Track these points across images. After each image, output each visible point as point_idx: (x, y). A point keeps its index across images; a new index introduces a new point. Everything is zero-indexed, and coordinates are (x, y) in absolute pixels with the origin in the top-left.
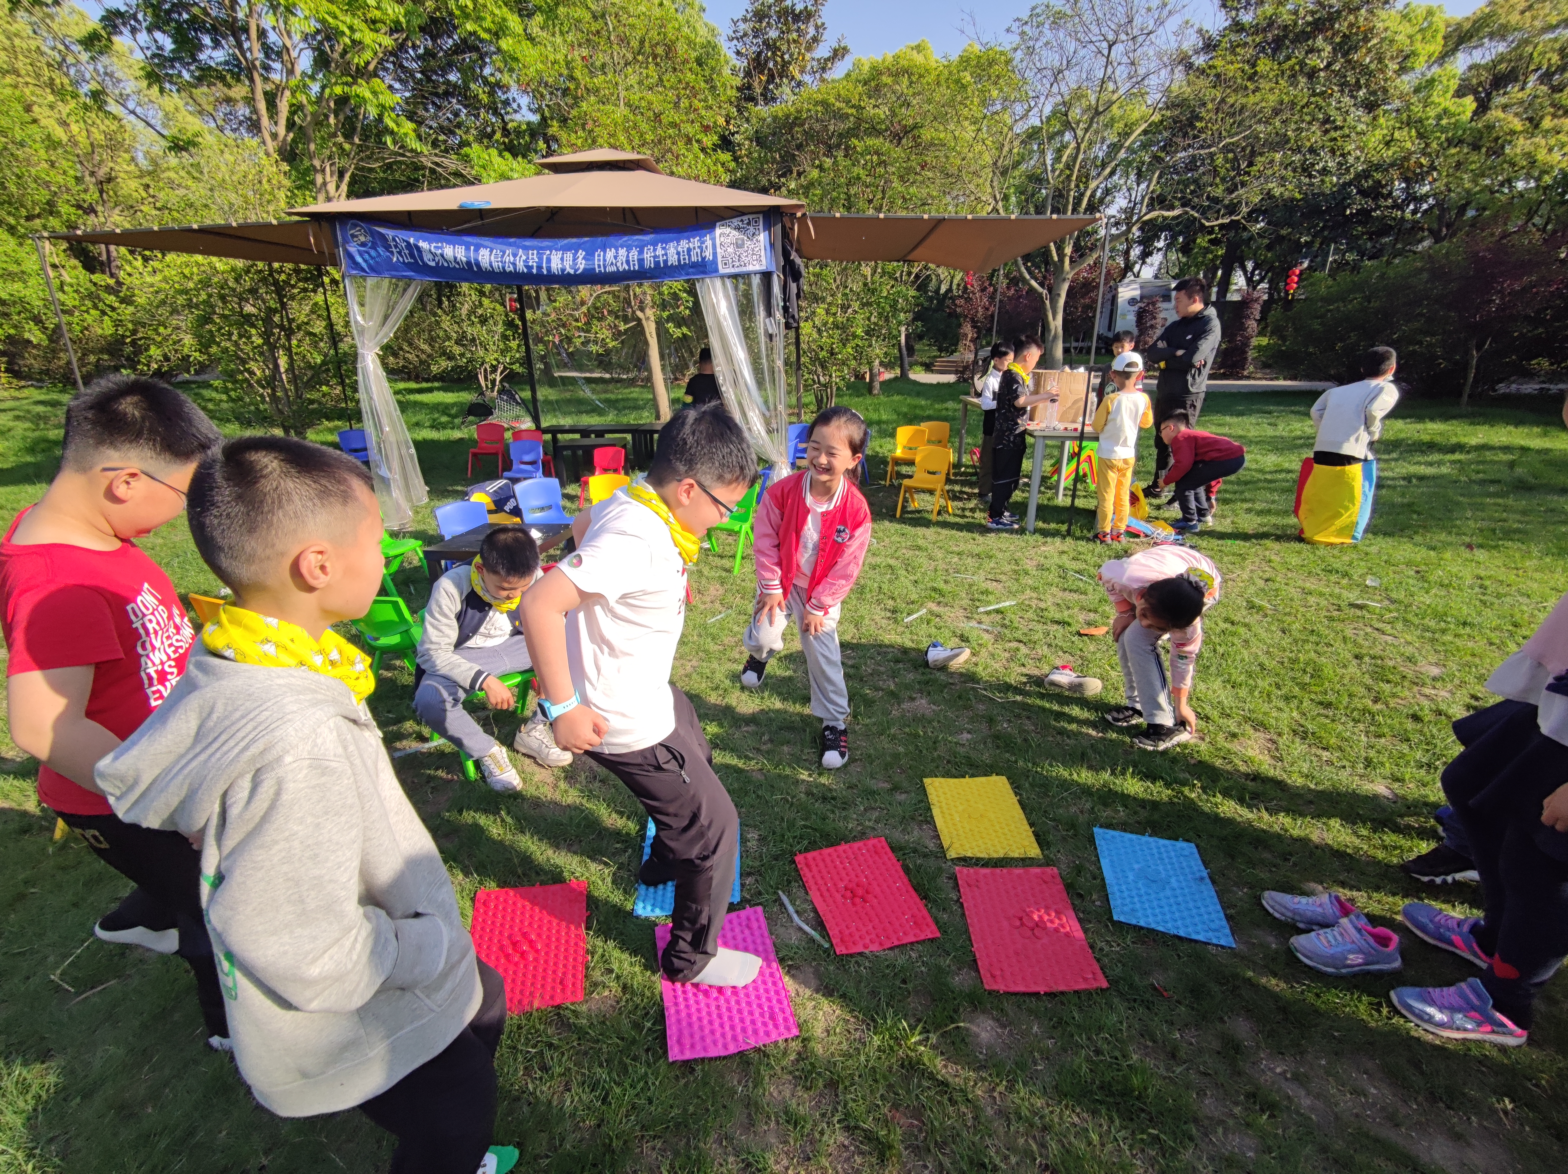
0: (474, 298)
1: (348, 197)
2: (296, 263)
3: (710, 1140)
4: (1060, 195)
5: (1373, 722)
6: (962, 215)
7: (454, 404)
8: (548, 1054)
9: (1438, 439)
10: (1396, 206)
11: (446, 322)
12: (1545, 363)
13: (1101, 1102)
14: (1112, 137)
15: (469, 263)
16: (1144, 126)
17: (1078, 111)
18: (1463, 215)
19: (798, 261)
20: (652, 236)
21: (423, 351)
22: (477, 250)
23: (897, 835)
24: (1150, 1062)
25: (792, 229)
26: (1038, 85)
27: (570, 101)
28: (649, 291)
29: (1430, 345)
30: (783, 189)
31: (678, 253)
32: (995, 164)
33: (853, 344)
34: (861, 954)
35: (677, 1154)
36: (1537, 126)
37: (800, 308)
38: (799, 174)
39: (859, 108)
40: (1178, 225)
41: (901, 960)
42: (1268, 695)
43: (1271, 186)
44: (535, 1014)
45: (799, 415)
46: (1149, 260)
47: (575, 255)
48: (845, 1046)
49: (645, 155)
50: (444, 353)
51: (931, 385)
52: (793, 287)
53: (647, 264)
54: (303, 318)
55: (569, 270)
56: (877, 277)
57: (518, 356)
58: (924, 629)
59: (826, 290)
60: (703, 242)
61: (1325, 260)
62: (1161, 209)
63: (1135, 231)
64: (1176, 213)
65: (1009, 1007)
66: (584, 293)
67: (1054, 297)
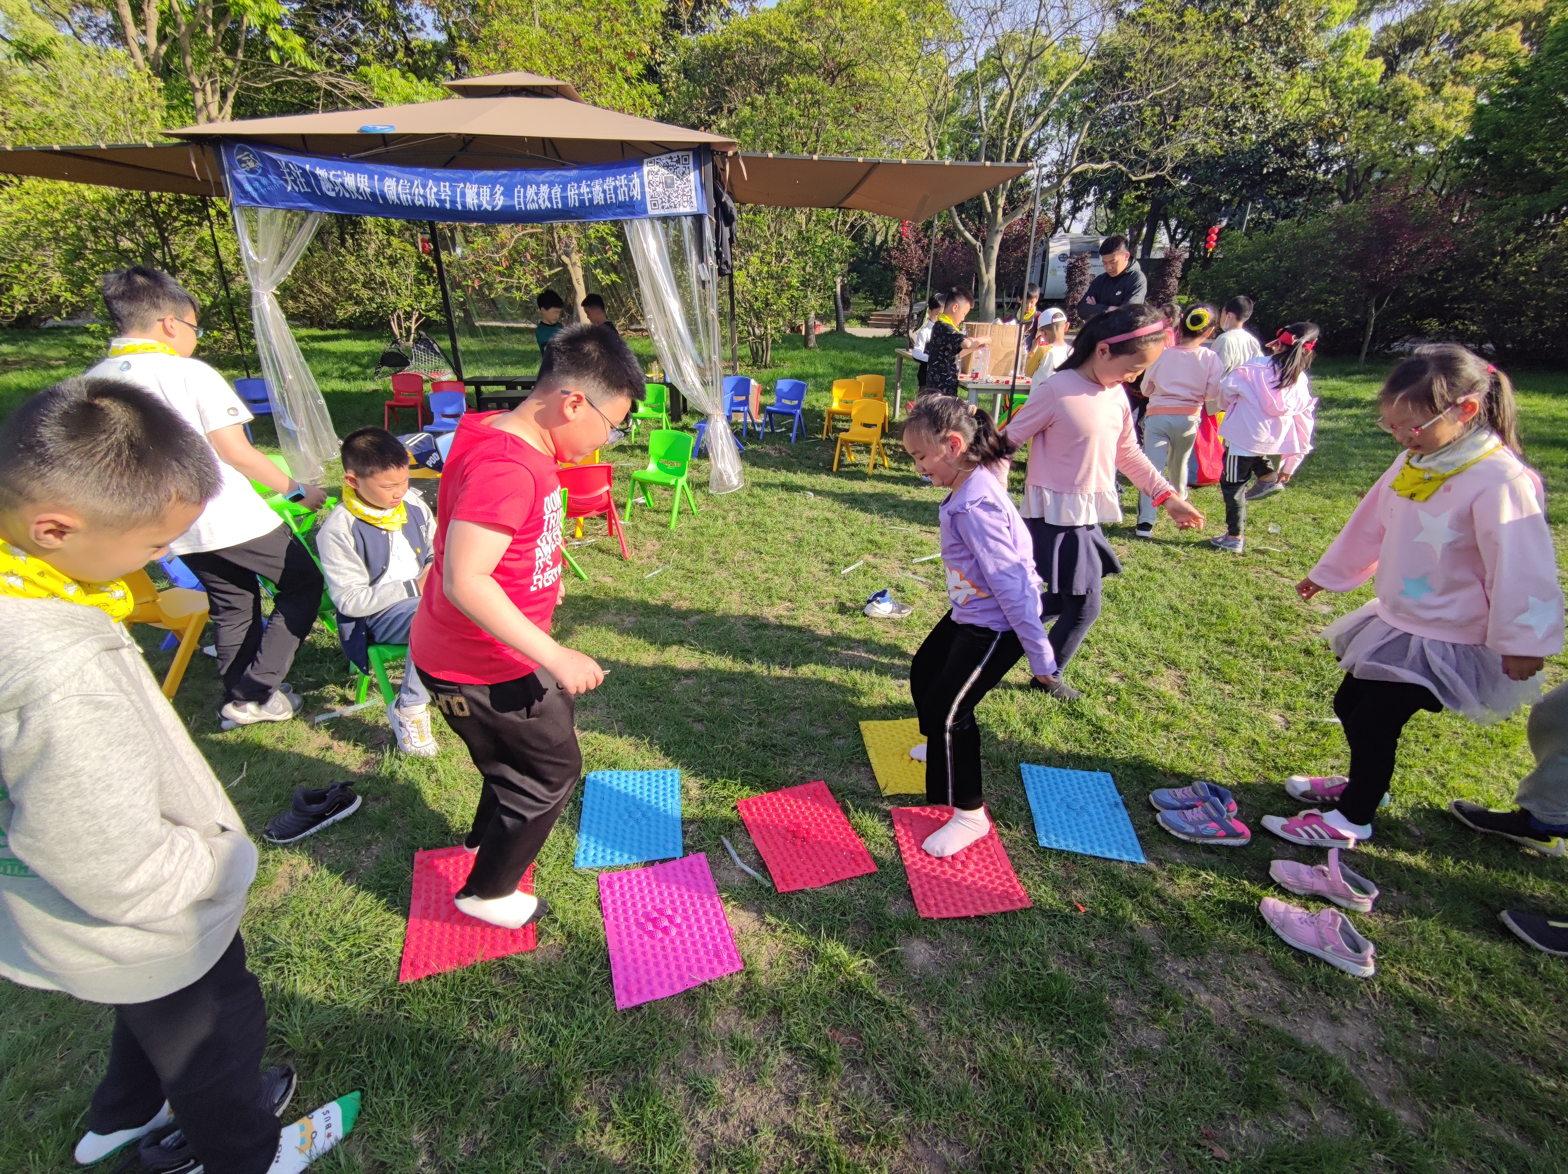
0: (381, 236)
1: (233, 119)
2: (178, 192)
3: (658, 1071)
4: (993, 144)
5: (1270, 657)
6: (896, 159)
7: (365, 354)
8: (493, 1003)
9: (1337, 395)
10: (1310, 166)
11: (351, 262)
12: (1435, 323)
13: (1024, 1009)
14: (1044, 86)
15: (373, 194)
16: (1076, 74)
17: (1011, 57)
18: (1370, 176)
19: (730, 203)
20: (575, 172)
21: (327, 295)
22: (381, 180)
23: (835, 778)
24: (1068, 970)
25: (724, 170)
26: (973, 25)
27: (480, 19)
28: (574, 234)
29: (1334, 304)
30: (714, 127)
31: (604, 192)
32: (930, 107)
33: (787, 294)
34: (802, 891)
35: (626, 1087)
36: (1437, 92)
37: (733, 257)
38: (730, 112)
39: (791, 41)
40: (1107, 178)
41: (841, 894)
42: (1180, 635)
43: (1194, 141)
44: (479, 966)
45: (734, 368)
46: (1078, 215)
47: (492, 189)
48: (787, 976)
49: (564, 81)
50: (351, 297)
51: (867, 339)
52: (726, 231)
53: (571, 203)
54: (187, 255)
55: (487, 206)
56: (812, 225)
57: (434, 302)
58: (861, 580)
59: (760, 237)
60: (630, 180)
61: (1242, 219)
62: (1091, 161)
63: (1066, 183)
64: (1105, 166)
65: (941, 931)
66: (504, 234)
67: (987, 248)
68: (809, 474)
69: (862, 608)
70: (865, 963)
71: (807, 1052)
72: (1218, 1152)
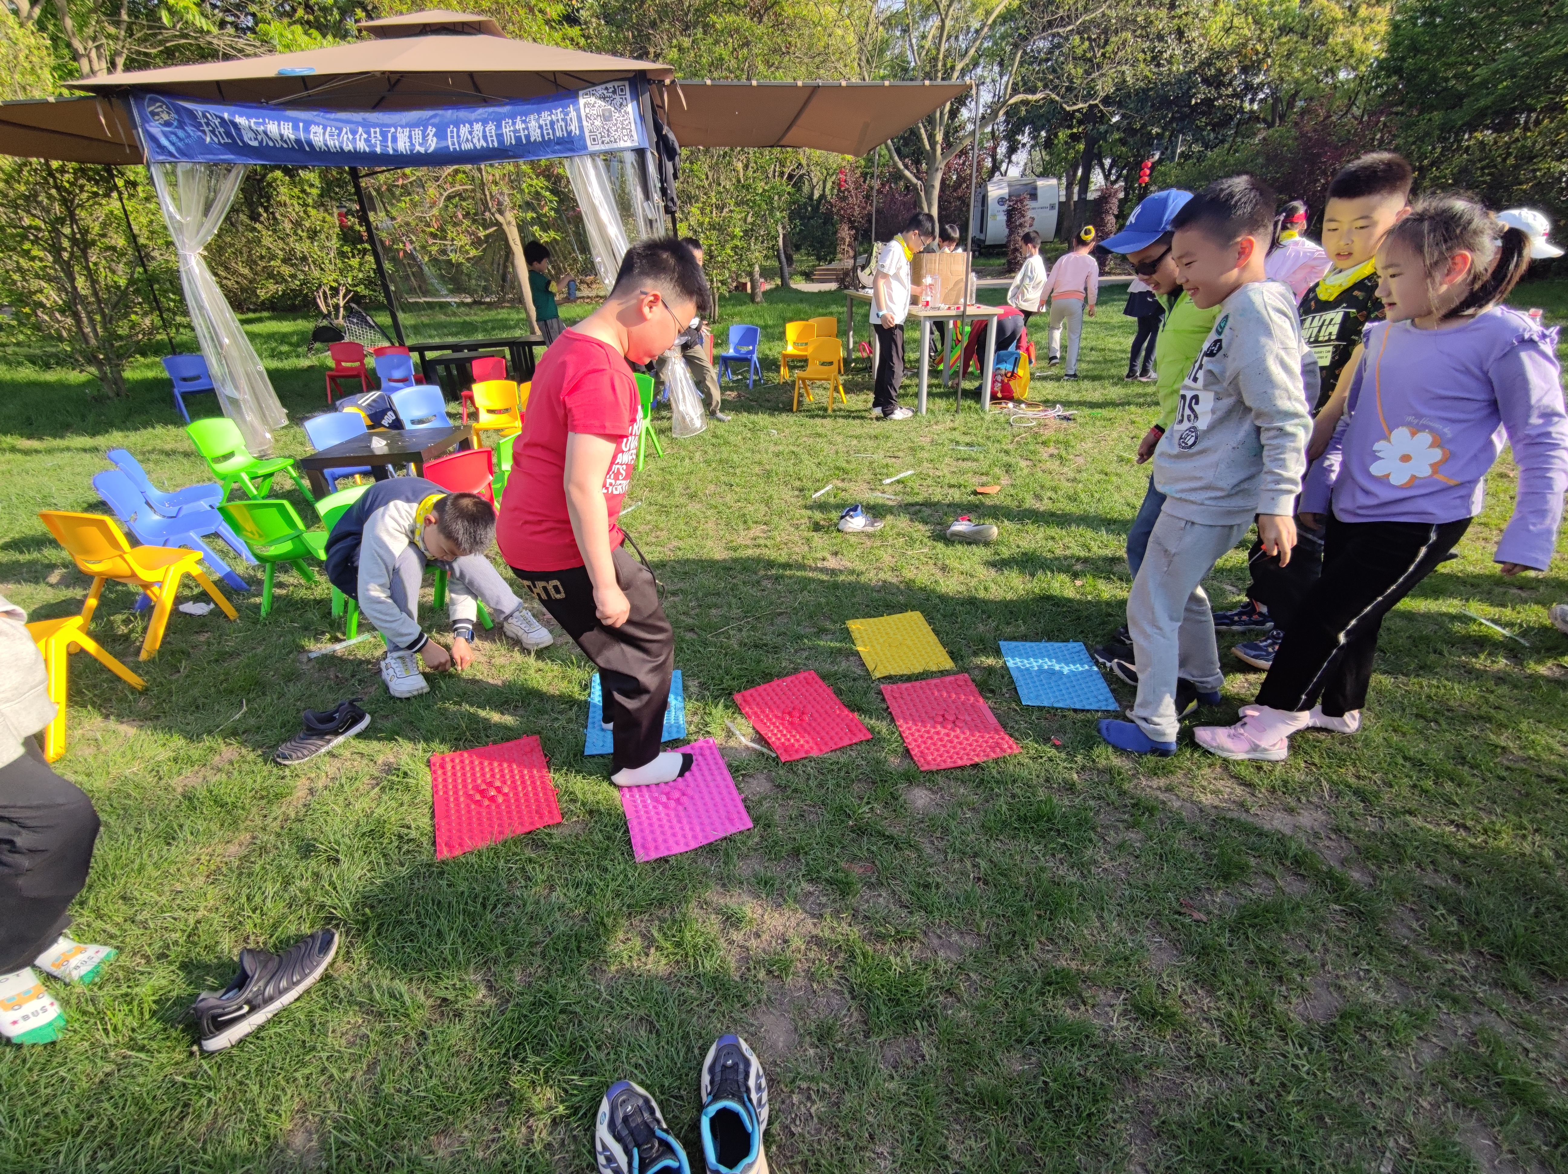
0: (297, 208)
2: (81, 161)
3: (692, 906)
6: (838, 82)
7: (292, 334)
8: (529, 867)
10: (1235, 95)
11: (268, 239)
13: (1019, 829)
15: (298, 141)
16: (1004, 7)
18: (1293, 107)
19: (671, 136)
20: (509, 107)
21: (244, 277)
22: (307, 127)
23: (827, 667)
24: (1055, 798)
25: (662, 99)
31: (541, 127)
32: (862, 41)
34: (806, 759)
35: (663, 921)
36: (1354, 14)
38: (657, 56)
41: (843, 758)
43: (1124, 68)
44: (510, 841)
46: (1014, 158)
47: (424, 132)
50: (271, 276)
51: (813, 294)
52: (669, 165)
53: (507, 142)
54: (97, 230)
55: (419, 149)
56: (750, 173)
57: (361, 275)
58: (832, 502)
59: (698, 187)
60: (567, 114)
61: (1174, 153)
62: (1025, 92)
63: (1001, 117)
64: (1039, 96)
65: (939, 779)
66: (432, 191)
67: (928, 189)
68: (772, 415)
69: (836, 525)
70: (872, 809)
71: (827, 880)
72: (1197, 916)
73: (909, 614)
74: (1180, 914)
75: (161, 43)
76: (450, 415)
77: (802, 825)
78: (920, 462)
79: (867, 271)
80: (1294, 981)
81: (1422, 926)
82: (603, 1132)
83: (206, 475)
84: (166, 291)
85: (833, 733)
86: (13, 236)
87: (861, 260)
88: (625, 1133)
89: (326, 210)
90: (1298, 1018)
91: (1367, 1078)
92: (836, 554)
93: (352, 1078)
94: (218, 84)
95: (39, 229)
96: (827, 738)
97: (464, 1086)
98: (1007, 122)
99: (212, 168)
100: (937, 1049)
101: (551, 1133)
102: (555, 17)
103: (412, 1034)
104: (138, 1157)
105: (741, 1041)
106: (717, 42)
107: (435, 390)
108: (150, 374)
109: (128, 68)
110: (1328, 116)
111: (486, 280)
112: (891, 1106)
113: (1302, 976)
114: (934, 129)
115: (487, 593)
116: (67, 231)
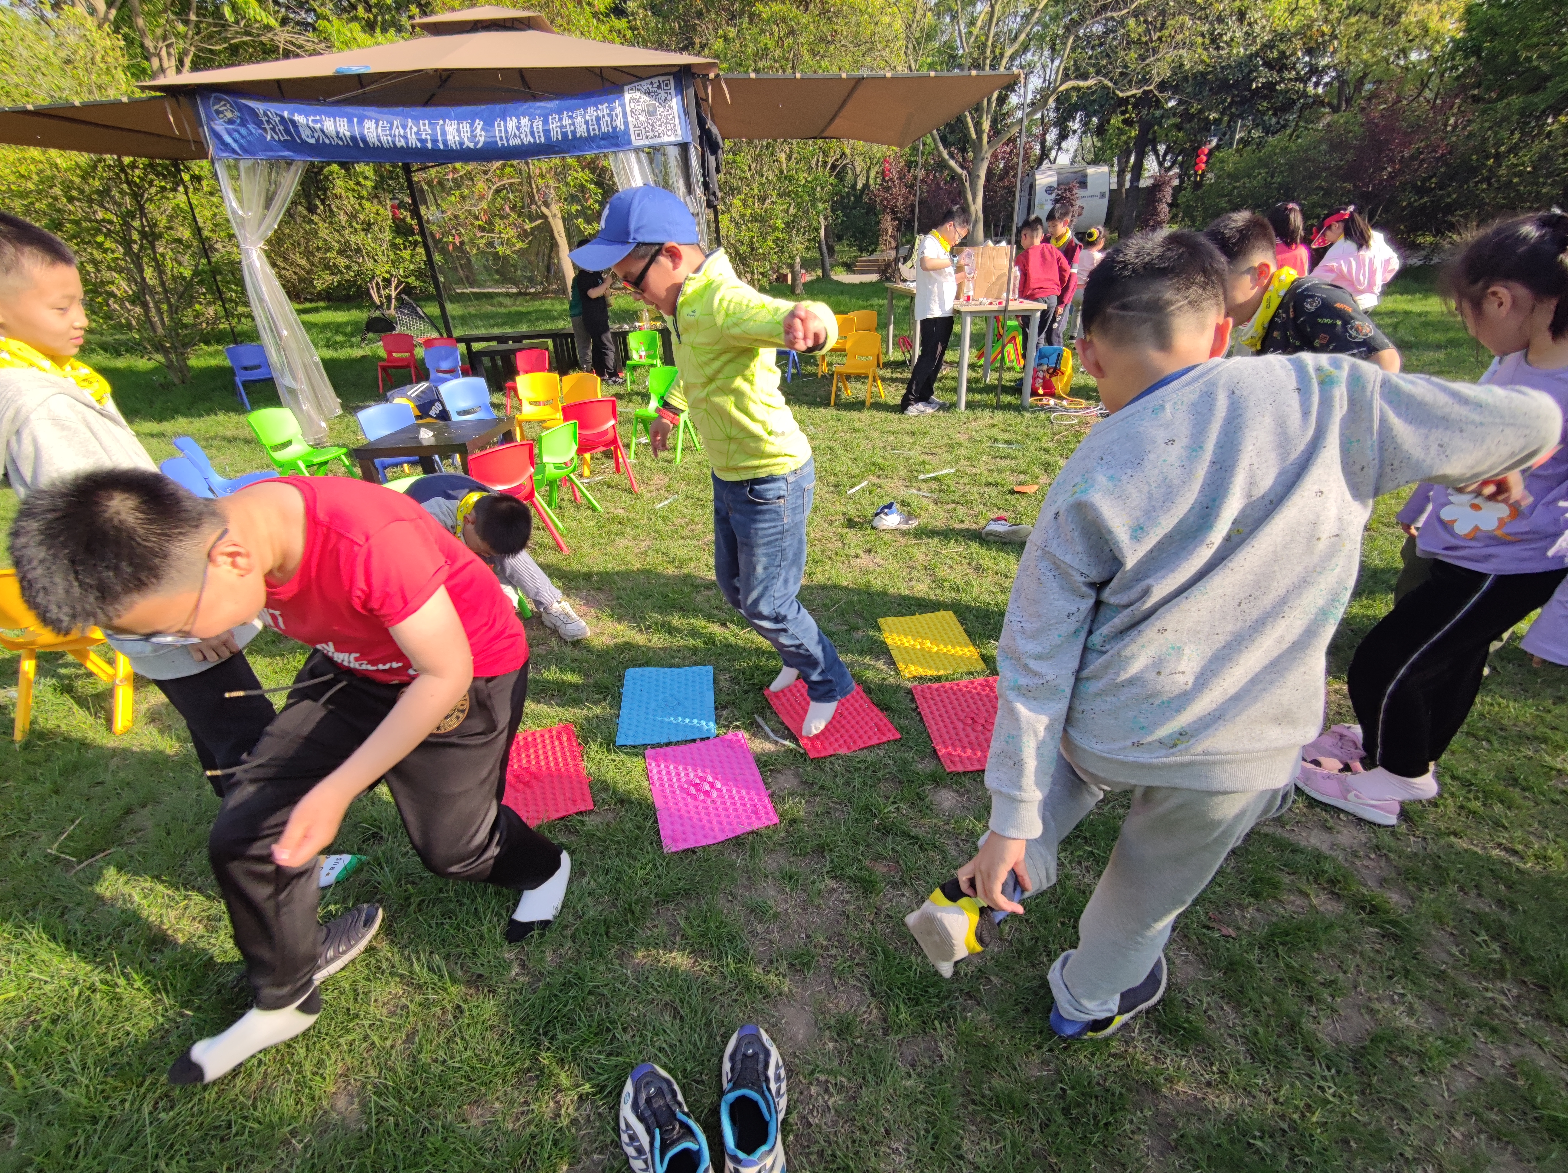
0: (352, 200)
2: (150, 157)
3: (718, 897)
6: (880, 72)
7: (347, 324)
10: (1299, 79)
11: (324, 231)
14: (1025, 7)
15: (353, 139)
18: (1360, 90)
19: (714, 130)
20: (556, 102)
21: (302, 267)
22: (361, 123)
25: (706, 94)
31: (587, 123)
33: (772, 237)
34: (833, 756)
38: (703, 46)
40: (1093, 101)
41: (871, 757)
46: (1064, 145)
47: (472, 125)
49: (535, 12)
50: (327, 267)
51: (854, 285)
52: (712, 159)
53: (554, 137)
54: (164, 223)
55: (468, 144)
56: (793, 163)
57: (412, 267)
58: (866, 499)
59: (741, 179)
60: (612, 110)
61: (1232, 138)
62: (1076, 78)
63: (1051, 103)
64: (1090, 82)
65: (966, 781)
66: (481, 185)
67: (973, 177)
69: (870, 522)
70: (898, 808)
71: (850, 877)
72: (1225, 931)
73: (941, 613)
74: (1208, 928)
75: (226, 40)
76: (494, 406)
77: (827, 822)
78: (957, 459)
79: (909, 264)
80: (1324, 1001)
81: (1462, 952)
82: (626, 1112)
83: (265, 462)
84: (228, 282)
85: (862, 732)
86: (88, 230)
87: (903, 252)
88: (648, 1113)
89: (380, 202)
90: (1327, 1039)
91: (1396, 1104)
92: (869, 551)
93: (392, 1047)
94: (278, 82)
95: (111, 222)
96: (856, 736)
97: (497, 1059)
98: (1057, 109)
99: (273, 164)
100: (956, 1050)
101: (577, 1109)
102: (602, 9)
103: (449, 1007)
104: (195, 1109)
105: (762, 1032)
106: (762, 32)
107: (480, 382)
108: (213, 362)
109: (196, 67)
110: (1398, 100)
111: (532, 271)
112: (907, 1103)
113: (1333, 997)
114: (980, 117)
115: (528, 585)
116: (136, 224)
